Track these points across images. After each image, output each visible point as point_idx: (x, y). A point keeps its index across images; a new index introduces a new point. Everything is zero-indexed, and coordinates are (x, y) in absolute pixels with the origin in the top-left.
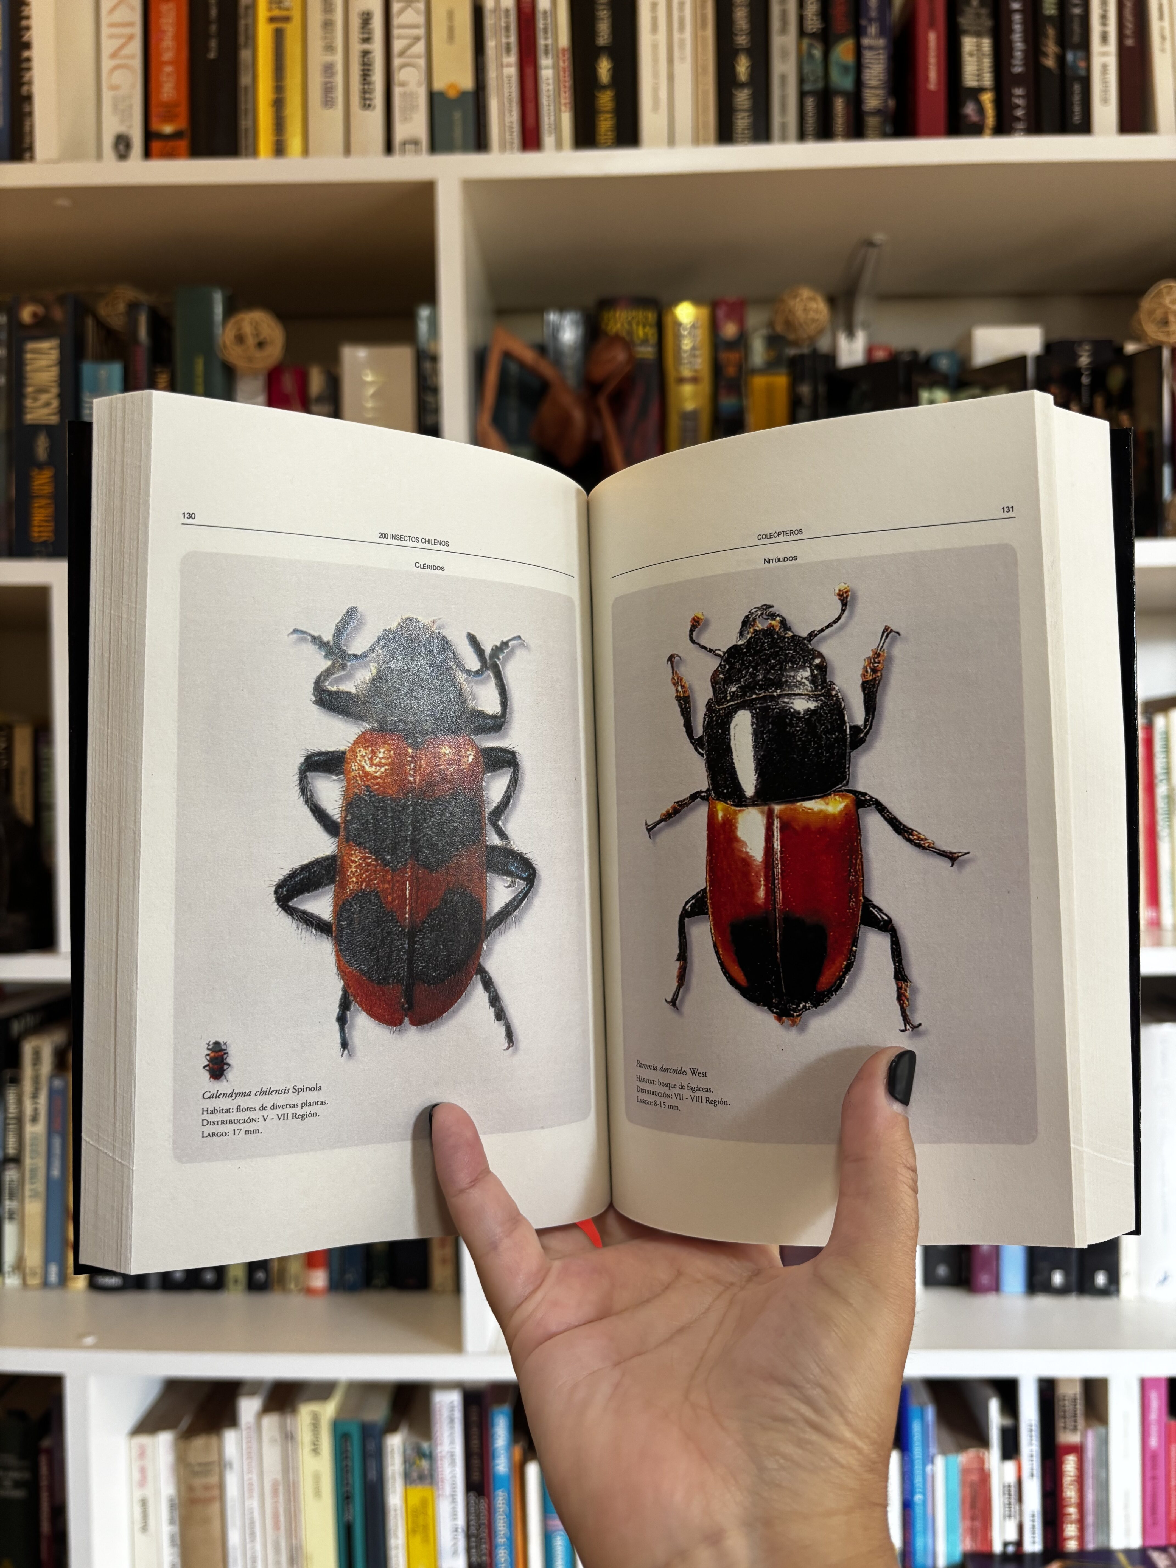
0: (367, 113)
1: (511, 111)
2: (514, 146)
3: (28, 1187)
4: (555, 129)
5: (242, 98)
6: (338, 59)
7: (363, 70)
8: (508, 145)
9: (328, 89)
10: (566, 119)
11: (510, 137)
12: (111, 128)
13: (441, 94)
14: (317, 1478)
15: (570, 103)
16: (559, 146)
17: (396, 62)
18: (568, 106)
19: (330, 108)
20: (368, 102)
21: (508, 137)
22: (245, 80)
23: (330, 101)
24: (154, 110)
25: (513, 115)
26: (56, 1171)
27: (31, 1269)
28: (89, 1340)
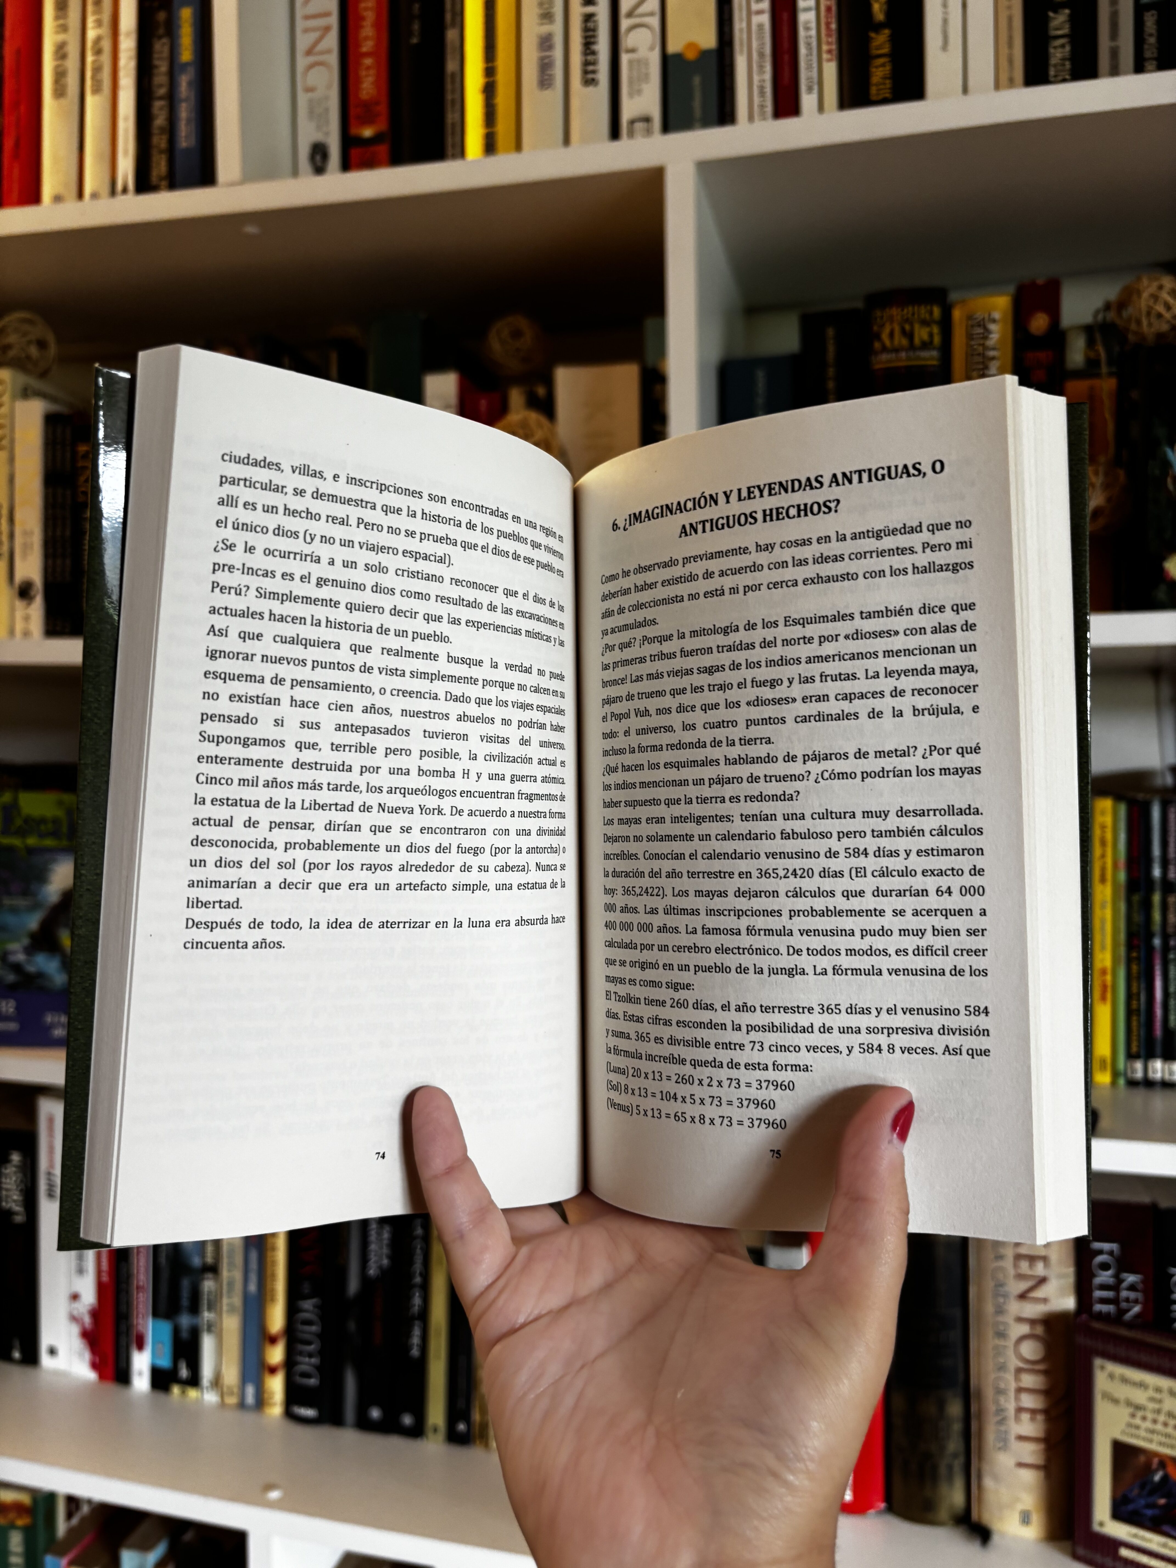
0: (591, 89)
1: (761, 67)
2: (766, 109)
3: (225, 1301)
4: (817, 85)
5: (449, 86)
6: (557, 28)
7: (586, 37)
8: (758, 111)
9: (545, 66)
10: (831, 71)
11: (760, 100)
12: (308, 135)
13: (679, 56)
15: (836, 49)
16: (821, 107)
17: (624, 24)
18: (833, 53)
19: (547, 89)
20: (590, 76)
21: (757, 100)
22: (451, 66)
23: (546, 80)
24: (353, 111)
25: (764, 72)
26: (253, 1287)
27: (229, 1388)
28: (274, 1495)
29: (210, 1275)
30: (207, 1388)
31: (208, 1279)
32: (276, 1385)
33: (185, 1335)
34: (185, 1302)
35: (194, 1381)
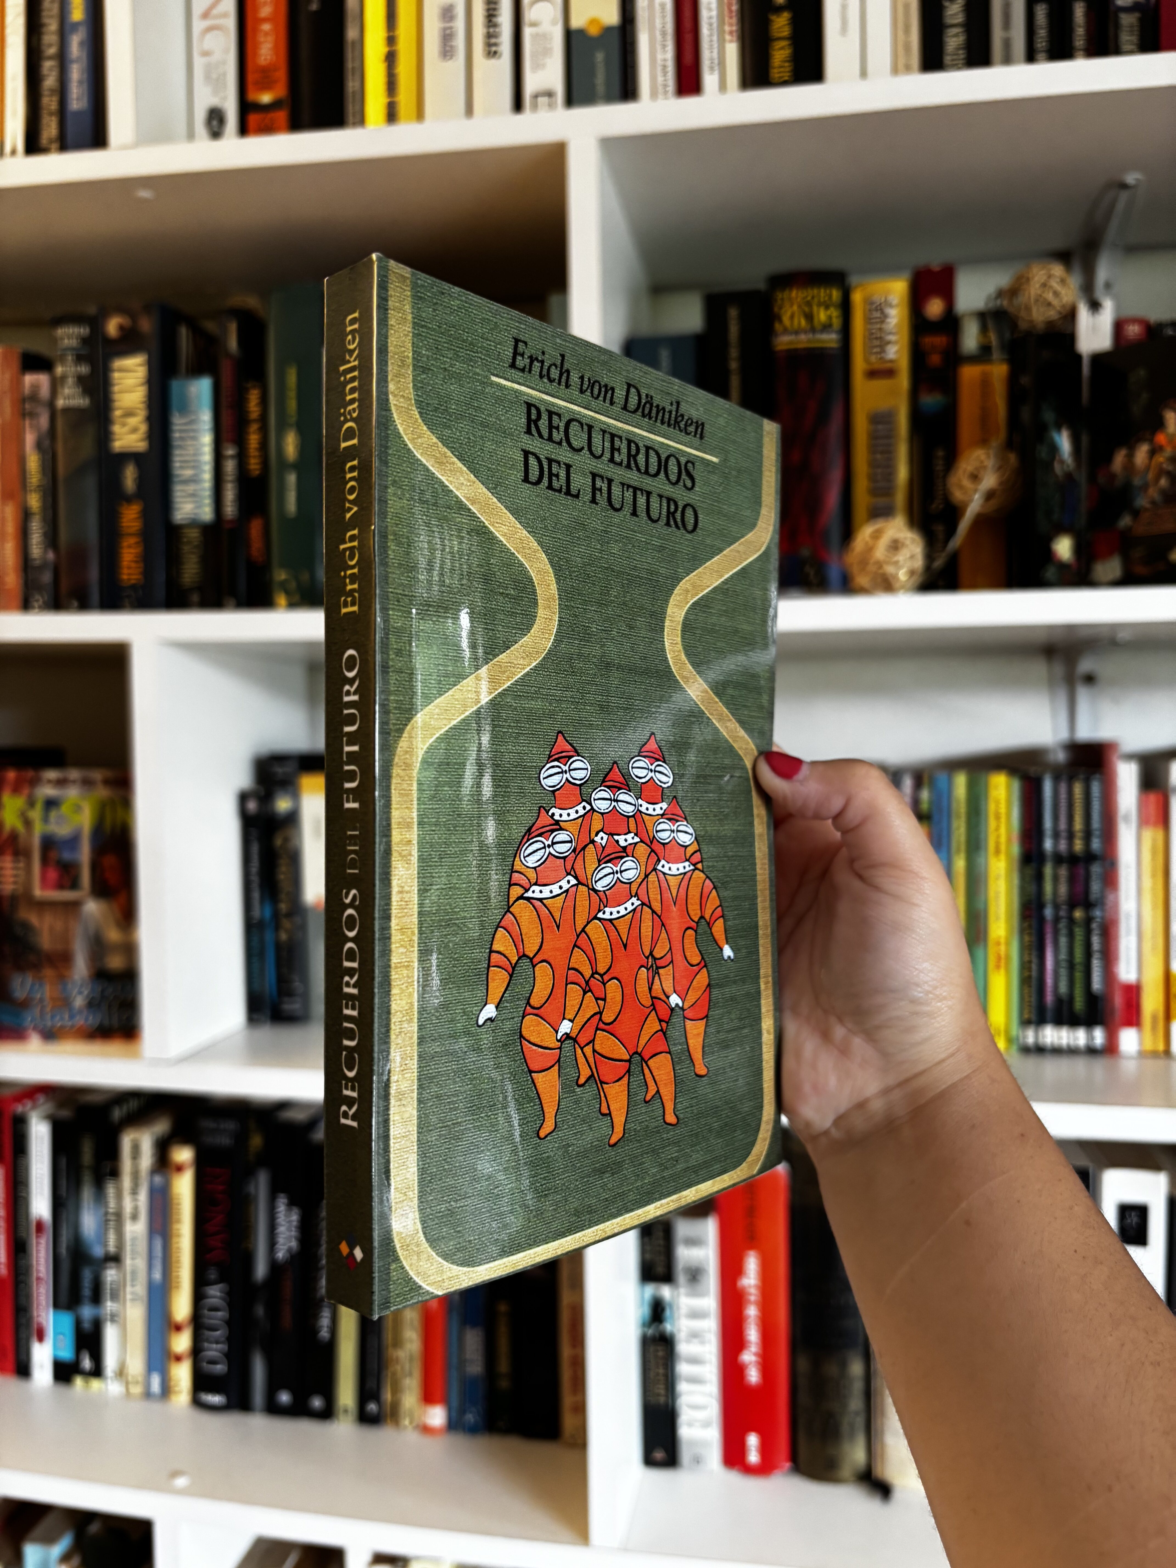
0: (493, 62)
1: (664, 46)
2: (668, 89)
3: (129, 1289)
4: (719, 64)
8: (660, 89)
9: (447, 37)
10: (732, 52)
11: (663, 79)
12: (204, 100)
13: (581, 32)
15: (737, 31)
16: (723, 86)
18: (734, 34)
19: (449, 60)
20: (494, 49)
21: (660, 79)
22: (352, 33)
23: (449, 51)
24: (250, 76)
25: (667, 51)
26: (157, 1276)
27: (133, 1377)
28: (181, 1482)
29: (113, 1264)
30: (111, 1378)
31: (111, 1268)
32: (182, 1373)
33: (87, 1325)
34: (87, 1292)
35: (97, 1372)
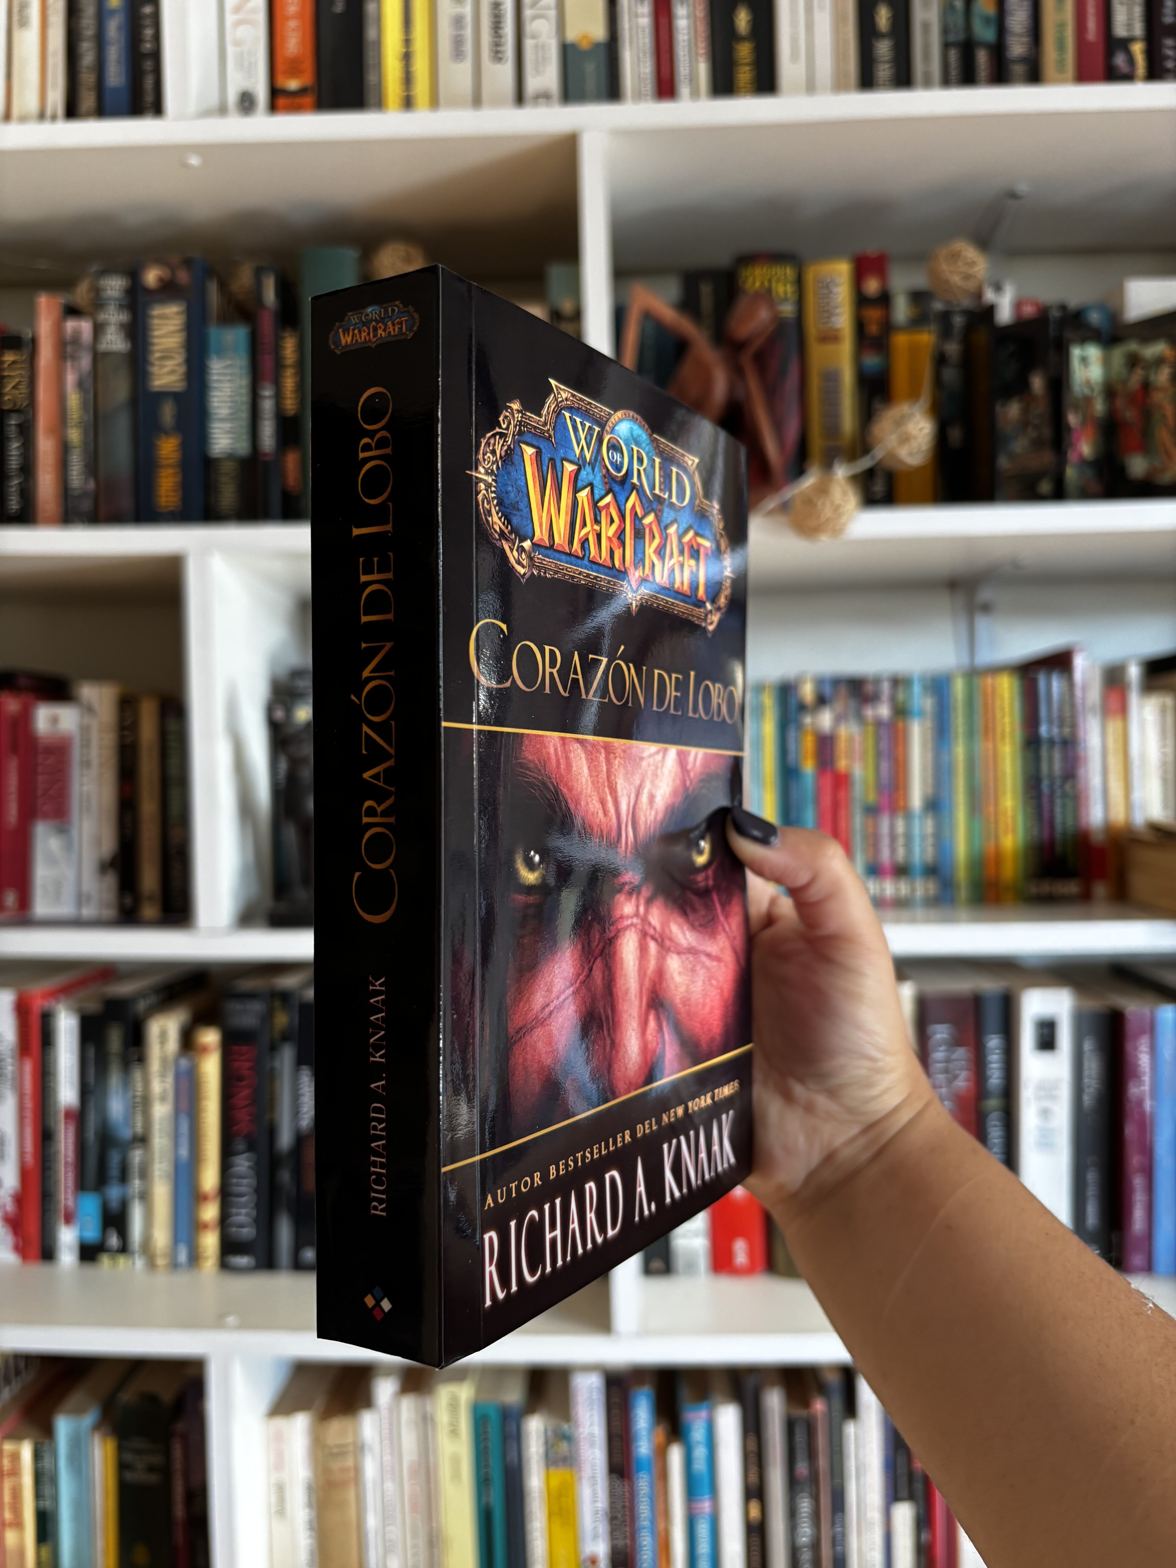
0: (498, 67)
1: (645, 62)
2: (648, 97)
3: (156, 1167)
4: (691, 78)
5: (367, 53)
6: (467, 10)
7: (494, 23)
8: (642, 94)
9: (458, 43)
10: (703, 69)
11: (644, 86)
13: (574, 46)
14: (456, 1461)
15: (706, 54)
16: (695, 95)
17: (528, 13)
18: (704, 56)
19: (459, 62)
20: (500, 55)
21: (642, 88)
22: (371, 33)
23: (459, 54)
24: (280, 66)
25: (647, 64)
26: (184, 1152)
27: (159, 1252)
28: (231, 1320)
29: (140, 1145)
30: (137, 1253)
31: (138, 1148)
32: (210, 1241)
33: (114, 1204)
34: (114, 1173)
35: (124, 1249)
